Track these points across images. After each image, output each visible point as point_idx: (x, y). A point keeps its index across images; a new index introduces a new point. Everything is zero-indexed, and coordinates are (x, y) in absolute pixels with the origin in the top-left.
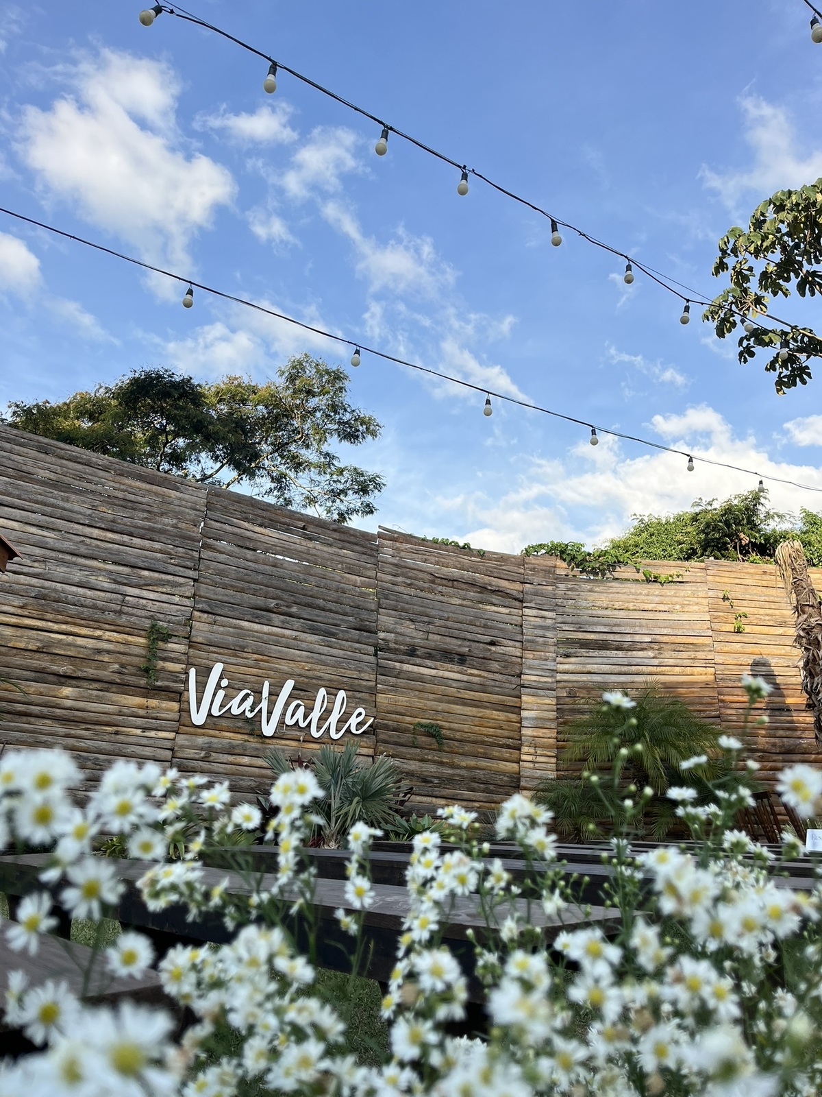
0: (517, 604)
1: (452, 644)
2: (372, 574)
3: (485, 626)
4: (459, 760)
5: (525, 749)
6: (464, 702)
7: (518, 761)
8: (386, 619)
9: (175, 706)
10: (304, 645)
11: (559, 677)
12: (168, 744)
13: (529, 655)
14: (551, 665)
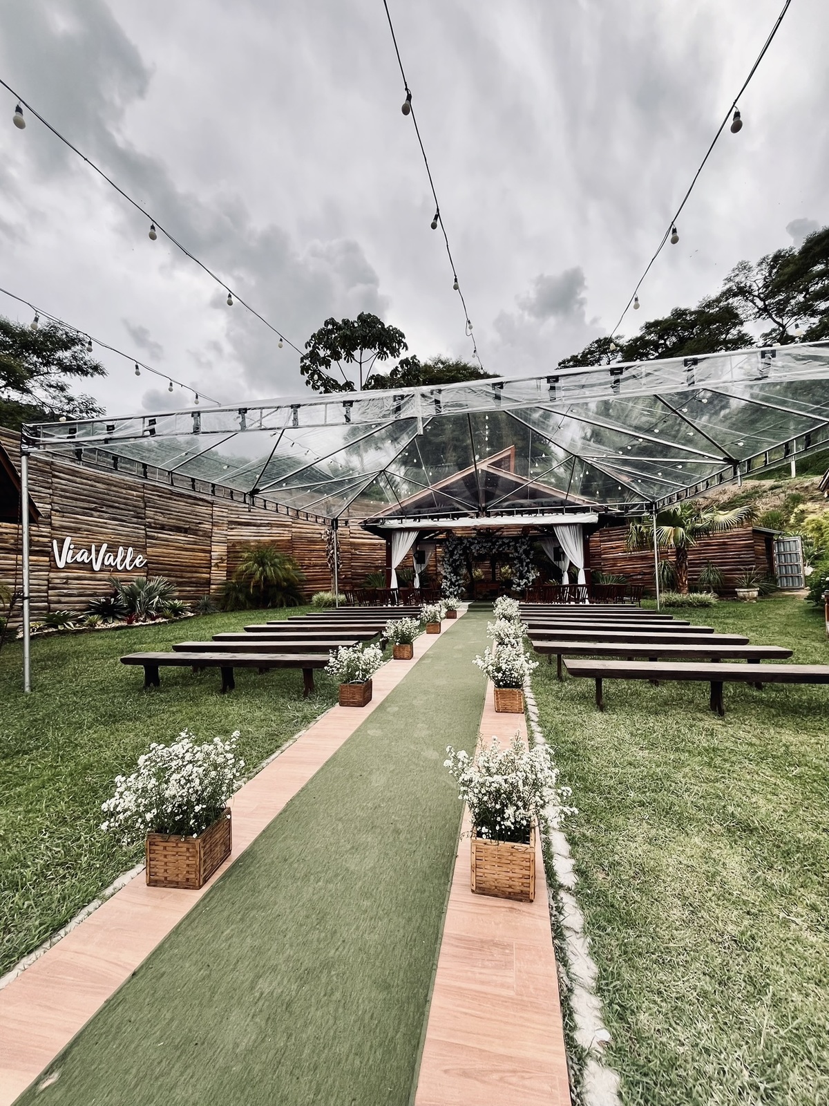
0: (210, 505)
1: (181, 524)
2: (142, 490)
3: (196, 515)
4: (184, 574)
5: (213, 568)
6: (186, 550)
7: (210, 573)
8: (149, 513)
9: (47, 559)
10: (110, 526)
11: (229, 537)
12: (46, 577)
13: (215, 528)
14: (225, 533)
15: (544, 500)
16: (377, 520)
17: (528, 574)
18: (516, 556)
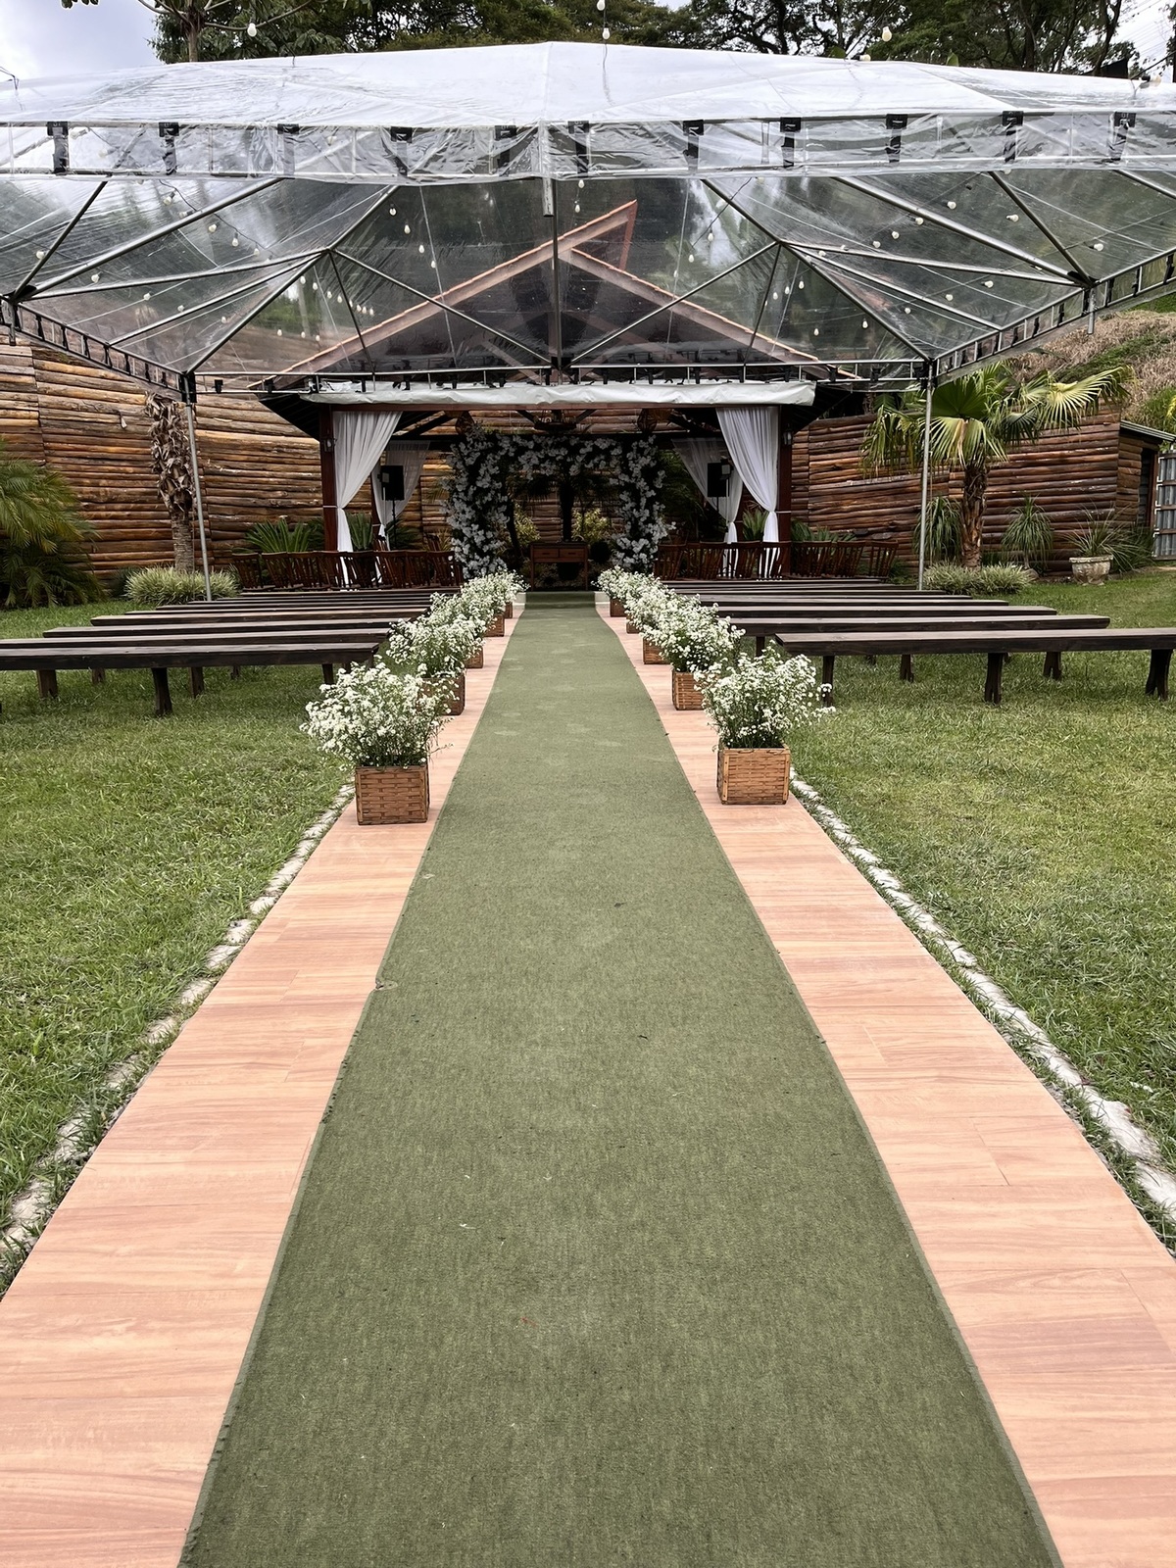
15: (701, 346)
16: (301, 382)
17: (650, 525)
18: (625, 483)
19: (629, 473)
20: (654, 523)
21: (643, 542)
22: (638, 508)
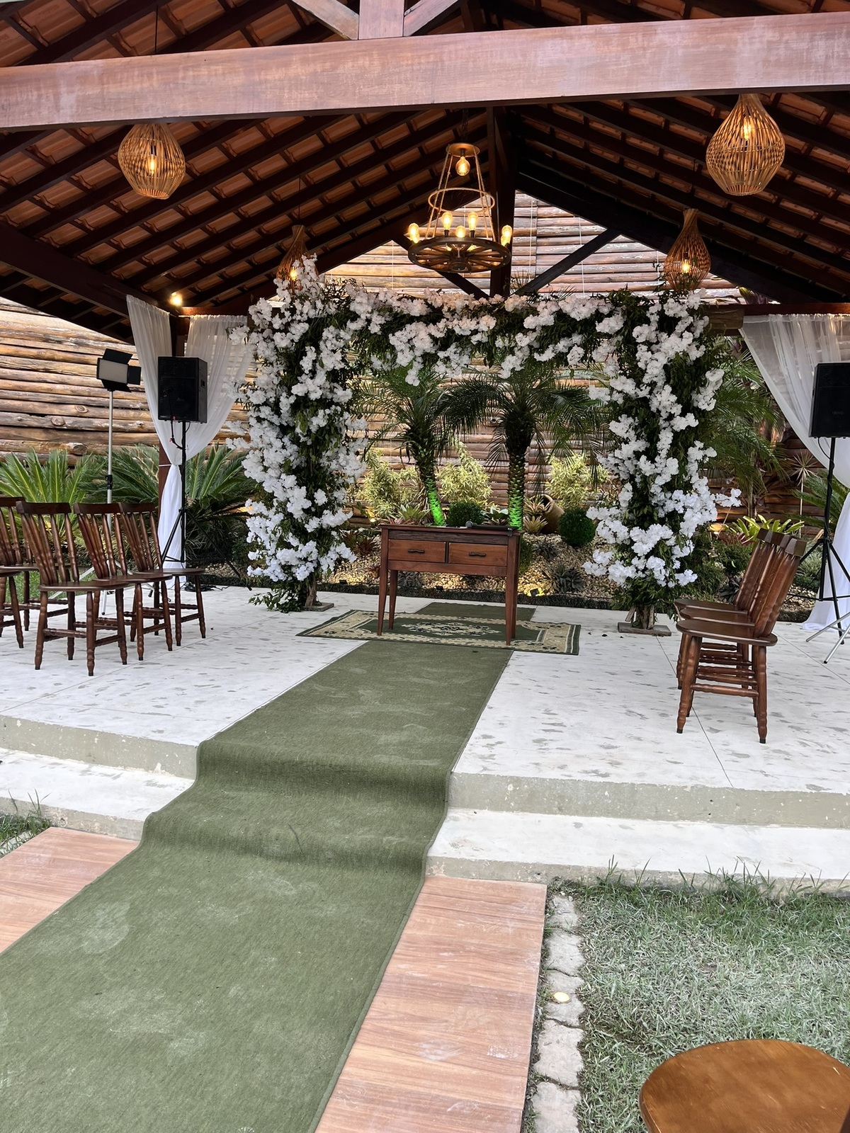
17: (678, 494)
18: (627, 397)
19: (637, 375)
20: (687, 488)
21: (659, 532)
22: (651, 454)
